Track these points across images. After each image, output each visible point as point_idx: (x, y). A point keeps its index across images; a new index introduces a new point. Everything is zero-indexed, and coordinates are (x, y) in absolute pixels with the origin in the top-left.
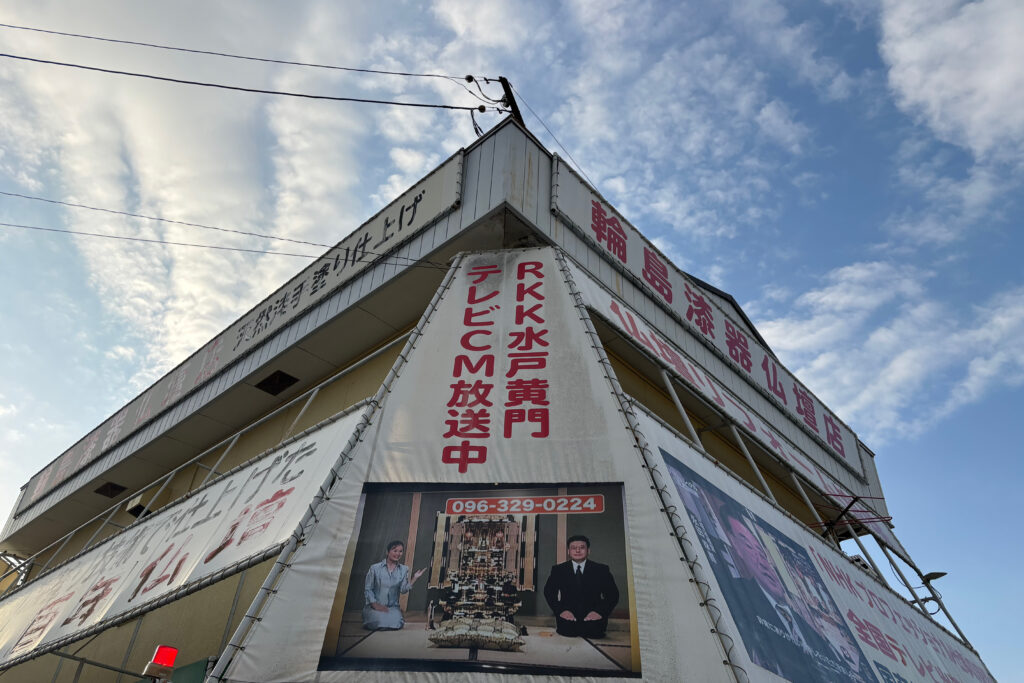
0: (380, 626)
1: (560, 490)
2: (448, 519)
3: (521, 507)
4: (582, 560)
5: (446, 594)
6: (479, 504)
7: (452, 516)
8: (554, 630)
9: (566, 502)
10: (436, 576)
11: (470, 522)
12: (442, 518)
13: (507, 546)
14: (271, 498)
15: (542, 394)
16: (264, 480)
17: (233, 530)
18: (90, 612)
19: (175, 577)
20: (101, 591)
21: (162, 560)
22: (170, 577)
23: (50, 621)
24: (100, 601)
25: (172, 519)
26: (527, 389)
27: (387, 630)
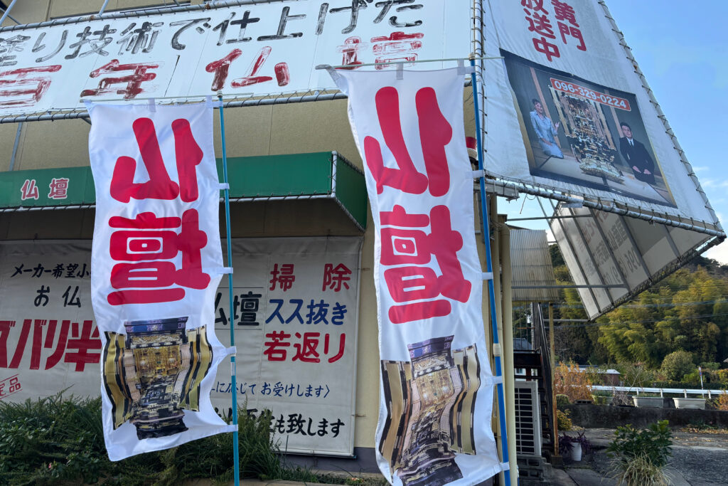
0: (552, 154)
1: (606, 91)
2: (556, 92)
3: (590, 95)
4: (631, 138)
5: (576, 141)
6: (569, 85)
7: (558, 91)
8: (633, 176)
9: (611, 100)
10: (566, 129)
11: (569, 98)
12: (552, 89)
13: (594, 119)
14: (389, 36)
15: (573, 17)
16: (354, 17)
17: (351, 53)
18: (134, 91)
19: (285, 80)
20: (130, 73)
21: (235, 61)
22: (275, 80)
23: (40, 88)
24: (143, 83)
25: (201, 25)
26: (563, 10)
27: (557, 157)
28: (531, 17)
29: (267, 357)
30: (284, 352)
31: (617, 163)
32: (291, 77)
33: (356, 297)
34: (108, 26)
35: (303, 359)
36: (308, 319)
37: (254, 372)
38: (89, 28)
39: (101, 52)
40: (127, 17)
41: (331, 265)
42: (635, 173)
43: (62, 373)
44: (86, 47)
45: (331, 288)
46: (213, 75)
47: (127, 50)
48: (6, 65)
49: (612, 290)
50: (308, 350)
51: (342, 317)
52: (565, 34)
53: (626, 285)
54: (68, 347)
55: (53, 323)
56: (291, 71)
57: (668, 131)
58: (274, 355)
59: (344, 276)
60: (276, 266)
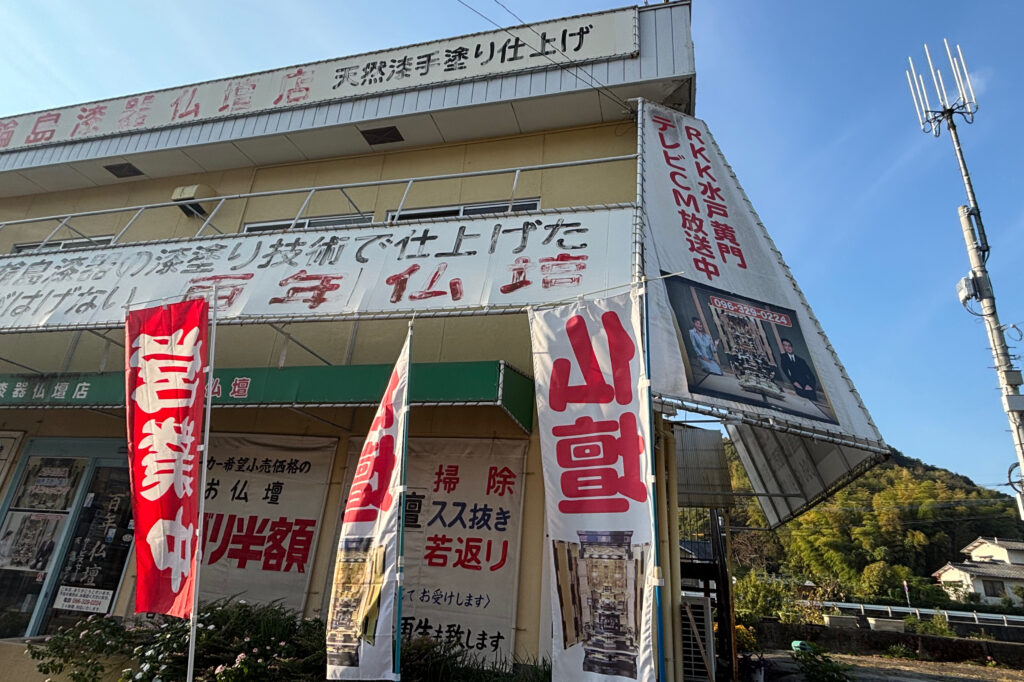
0: (710, 371)
1: (766, 307)
2: (716, 310)
3: (750, 312)
4: (792, 354)
5: (735, 358)
6: (729, 303)
7: (717, 308)
8: (794, 392)
9: (771, 316)
10: (726, 346)
11: (728, 315)
12: (712, 307)
13: (754, 336)
14: (556, 257)
15: (733, 237)
16: (524, 238)
17: (520, 273)
18: (319, 300)
19: (459, 296)
20: (316, 283)
21: (413, 276)
22: (449, 294)
23: (233, 294)
24: (327, 293)
25: (383, 240)
26: (723, 230)
27: (716, 374)
28: (691, 238)
29: (427, 561)
30: (445, 558)
31: (777, 379)
32: (464, 293)
33: (520, 503)
34: (299, 239)
35: (464, 566)
36: (470, 524)
37: (413, 577)
38: (281, 240)
39: (291, 263)
40: (317, 231)
41: (496, 469)
42: (796, 389)
43: (225, 570)
44: (277, 258)
45: (495, 492)
46: (393, 287)
47: (315, 261)
48: (203, 271)
49: (790, 499)
50: (469, 556)
51: (505, 523)
52: (726, 254)
53: (804, 495)
54: (233, 543)
55: (220, 517)
56: (464, 287)
57: (828, 347)
58: (435, 560)
59: (508, 480)
60: (441, 467)
